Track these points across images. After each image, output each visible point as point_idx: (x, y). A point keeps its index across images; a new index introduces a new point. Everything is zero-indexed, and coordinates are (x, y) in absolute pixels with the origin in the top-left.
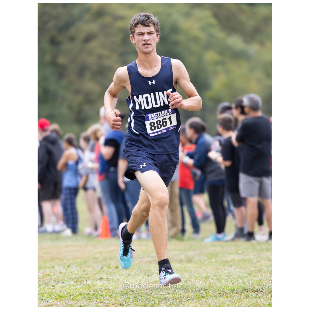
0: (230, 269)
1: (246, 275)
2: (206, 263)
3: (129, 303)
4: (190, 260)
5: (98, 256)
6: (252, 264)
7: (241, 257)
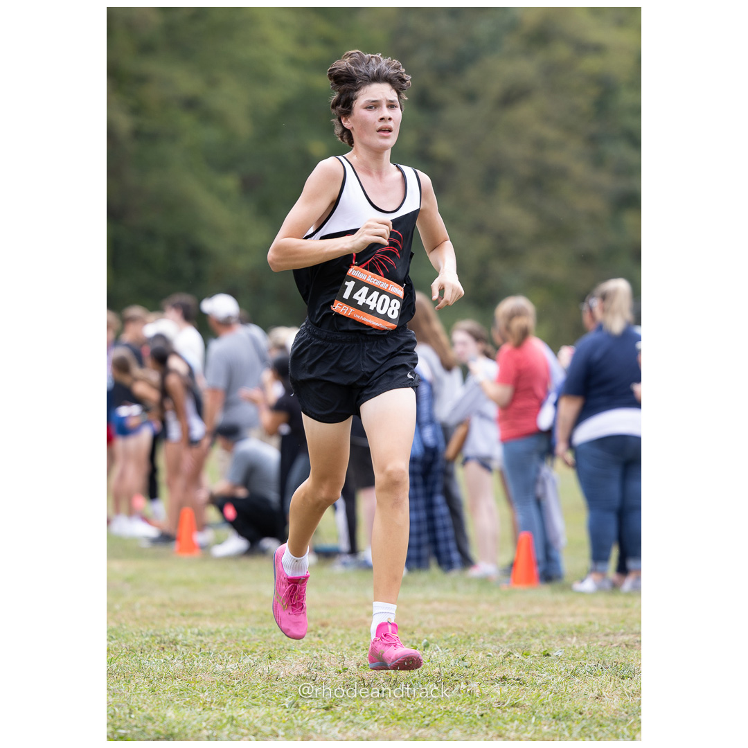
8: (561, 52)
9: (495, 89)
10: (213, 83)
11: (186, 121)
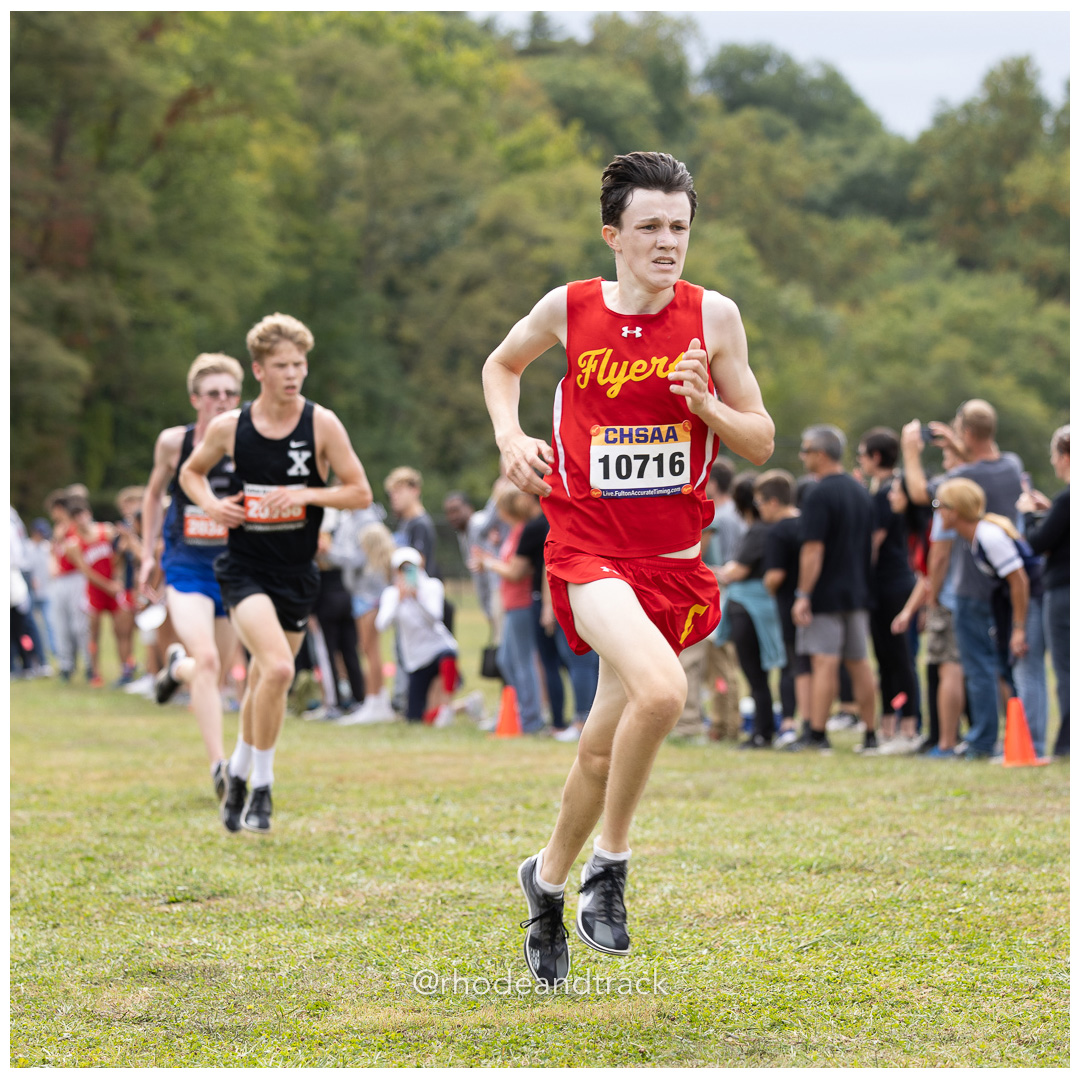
0: (798, 816)
1: (834, 832)
2: (744, 800)
4: (705, 794)
5: (499, 778)
6: (846, 805)
7: (821, 789)
8: (514, 244)
9: (455, 279)
10: (203, 276)
11: (178, 311)
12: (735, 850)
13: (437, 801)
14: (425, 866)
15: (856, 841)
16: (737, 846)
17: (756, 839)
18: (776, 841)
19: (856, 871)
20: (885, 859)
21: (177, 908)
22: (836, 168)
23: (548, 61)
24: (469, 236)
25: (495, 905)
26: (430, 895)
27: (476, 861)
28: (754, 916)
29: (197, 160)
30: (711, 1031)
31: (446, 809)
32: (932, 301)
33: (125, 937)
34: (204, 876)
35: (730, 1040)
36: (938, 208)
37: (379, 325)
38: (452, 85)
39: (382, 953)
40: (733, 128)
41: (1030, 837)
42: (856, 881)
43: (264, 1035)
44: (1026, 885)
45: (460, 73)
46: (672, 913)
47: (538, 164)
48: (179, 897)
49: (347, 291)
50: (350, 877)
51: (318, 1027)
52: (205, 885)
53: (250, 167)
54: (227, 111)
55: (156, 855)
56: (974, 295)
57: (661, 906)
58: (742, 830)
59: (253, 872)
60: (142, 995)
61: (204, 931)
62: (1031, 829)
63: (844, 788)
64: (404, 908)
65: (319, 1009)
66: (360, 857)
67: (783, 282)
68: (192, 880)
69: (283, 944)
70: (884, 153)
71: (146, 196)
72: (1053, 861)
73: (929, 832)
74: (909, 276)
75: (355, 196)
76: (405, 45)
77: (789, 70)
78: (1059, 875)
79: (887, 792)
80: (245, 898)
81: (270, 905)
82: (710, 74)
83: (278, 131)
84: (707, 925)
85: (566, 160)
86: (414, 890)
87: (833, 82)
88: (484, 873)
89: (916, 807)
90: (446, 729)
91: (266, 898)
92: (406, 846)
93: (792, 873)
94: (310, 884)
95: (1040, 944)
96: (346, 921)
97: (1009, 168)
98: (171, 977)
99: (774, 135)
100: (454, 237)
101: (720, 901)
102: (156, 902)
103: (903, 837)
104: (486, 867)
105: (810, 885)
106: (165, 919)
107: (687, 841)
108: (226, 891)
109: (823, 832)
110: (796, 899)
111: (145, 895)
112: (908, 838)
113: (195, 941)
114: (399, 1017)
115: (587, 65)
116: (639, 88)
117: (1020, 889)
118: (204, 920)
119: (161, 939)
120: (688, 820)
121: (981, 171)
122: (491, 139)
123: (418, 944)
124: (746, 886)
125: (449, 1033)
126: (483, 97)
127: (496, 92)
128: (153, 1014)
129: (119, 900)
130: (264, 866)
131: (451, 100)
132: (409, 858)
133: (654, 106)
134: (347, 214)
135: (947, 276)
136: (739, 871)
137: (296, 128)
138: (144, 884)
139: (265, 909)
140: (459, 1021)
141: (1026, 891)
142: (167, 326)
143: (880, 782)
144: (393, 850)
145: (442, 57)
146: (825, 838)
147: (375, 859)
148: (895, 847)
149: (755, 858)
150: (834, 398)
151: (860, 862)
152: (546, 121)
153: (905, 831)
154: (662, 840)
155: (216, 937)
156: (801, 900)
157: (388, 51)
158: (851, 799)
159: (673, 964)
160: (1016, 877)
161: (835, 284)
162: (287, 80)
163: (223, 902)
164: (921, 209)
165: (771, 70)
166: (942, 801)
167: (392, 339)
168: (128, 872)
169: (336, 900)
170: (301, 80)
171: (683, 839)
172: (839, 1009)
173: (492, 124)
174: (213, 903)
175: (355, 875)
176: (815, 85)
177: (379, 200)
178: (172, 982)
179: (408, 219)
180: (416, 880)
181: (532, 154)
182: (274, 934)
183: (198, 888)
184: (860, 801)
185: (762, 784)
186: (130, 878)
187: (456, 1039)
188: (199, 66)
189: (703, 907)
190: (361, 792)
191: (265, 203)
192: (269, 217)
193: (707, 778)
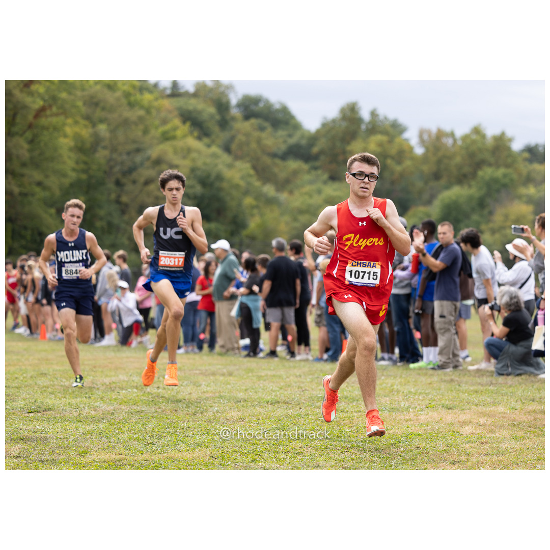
0: (264, 383)
1: (278, 389)
2: (245, 377)
3: (183, 410)
4: (230, 374)
6: (283, 379)
7: (273, 373)
12: (241, 395)
13: (131, 375)
14: (125, 400)
15: (286, 393)
16: (241, 394)
17: (249, 391)
18: (256, 392)
19: (285, 403)
20: (296, 399)
21: (31, 415)
22: (285, 142)
23: (179, 99)
24: (147, 164)
25: (151, 415)
26: (127, 411)
27: (144, 398)
28: (247, 420)
29: (45, 133)
30: (230, 463)
31: (134, 379)
32: (319, 192)
33: (12, 425)
34: (42, 403)
35: (236, 466)
36: (322, 158)
37: (113, 196)
38: (142, 107)
39: (108, 432)
40: (247, 126)
41: (350, 391)
42: (285, 407)
43: (63, 463)
44: (347, 409)
45: (145, 103)
46: (217, 418)
47: (174, 138)
48: (32, 411)
49: (102, 183)
50: (96, 404)
51: (83, 460)
52: (42, 406)
53: (65, 136)
54: (57, 115)
55: (24, 394)
56: (335, 190)
57: (213, 416)
58: (244, 388)
59: (61, 401)
60: (17, 447)
61: (41, 423)
62: (350, 389)
63: (282, 372)
64: (117, 416)
65: (84, 453)
66: (101, 396)
67: (264, 183)
68: (37, 404)
69: (71, 429)
70: (302, 137)
71: (26, 146)
72: (358, 400)
73: (312, 389)
74: (311, 182)
75: (105, 148)
76: (124, 91)
77: (269, 106)
78: (360, 406)
79: (298, 374)
80: (57, 411)
81: (67, 414)
82: (239, 105)
83: (76, 123)
84: (229, 423)
85: (185, 136)
86: (121, 409)
87: (285, 110)
88: (147, 403)
89: (308, 380)
90: (135, 348)
91: (65, 411)
92: (118, 392)
93: (261, 404)
94: (82, 406)
95: (352, 431)
96: (95, 420)
97: (348, 143)
98: (29, 441)
99: (262, 129)
100: (142, 164)
101: (235, 414)
102: (24, 413)
103: (303, 391)
104: (148, 401)
105: (268, 409)
106: (27, 419)
107: (223, 392)
108: (50, 408)
109: (274, 389)
110: (263, 414)
111: (19, 410)
112: (305, 392)
113: (38, 427)
114: (114, 457)
115: (193, 101)
116: (212, 110)
117: (345, 411)
118: (42, 419)
119: (25, 426)
120: (224, 384)
121: (338, 144)
122: (157, 128)
123: (121, 429)
124: (244, 409)
125: (132, 463)
126: (154, 112)
127: (158, 110)
128: (21, 455)
129: (10, 411)
130: (65, 399)
131: (142, 113)
132: (119, 397)
133: (218, 117)
134: (102, 155)
135: (325, 183)
136: (242, 403)
137: (83, 122)
138: (19, 406)
139: (65, 416)
140: (136, 458)
141: (347, 411)
142: (33, 195)
143: (296, 371)
144: (114, 394)
145: (138, 96)
146: (274, 391)
147: (107, 397)
148: (300, 395)
149: (248, 398)
150: (283, 227)
151: (287, 400)
152: (177, 122)
153: (304, 389)
154: (214, 391)
155: (46, 426)
156: (264, 414)
157: (118, 94)
158: (285, 377)
159: (216, 438)
160: (344, 406)
161: (284, 184)
162: (80, 104)
163: (49, 413)
164: (316, 158)
165: (261, 105)
166: (318, 378)
167: (118, 202)
168: (13, 401)
169: (92, 412)
170: (85, 104)
171: (221, 391)
172: (277, 455)
173: (157, 122)
174: (45, 413)
175: (99, 403)
176: (277, 111)
177: (114, 150)
178: (29, 443)
179: (125, 157)
180: (122, 405)
181: (172, 134)
182: (67, 425)
183: (40, 407)
184: (288, 377)
185: (251, 371)
186: (14, 403)
187: (135, 465)
188: (46, 97)
189: (228, 416)
190: (102, 372)
191: (71, 149)
192: (72, 155)
193: (231, 368)
